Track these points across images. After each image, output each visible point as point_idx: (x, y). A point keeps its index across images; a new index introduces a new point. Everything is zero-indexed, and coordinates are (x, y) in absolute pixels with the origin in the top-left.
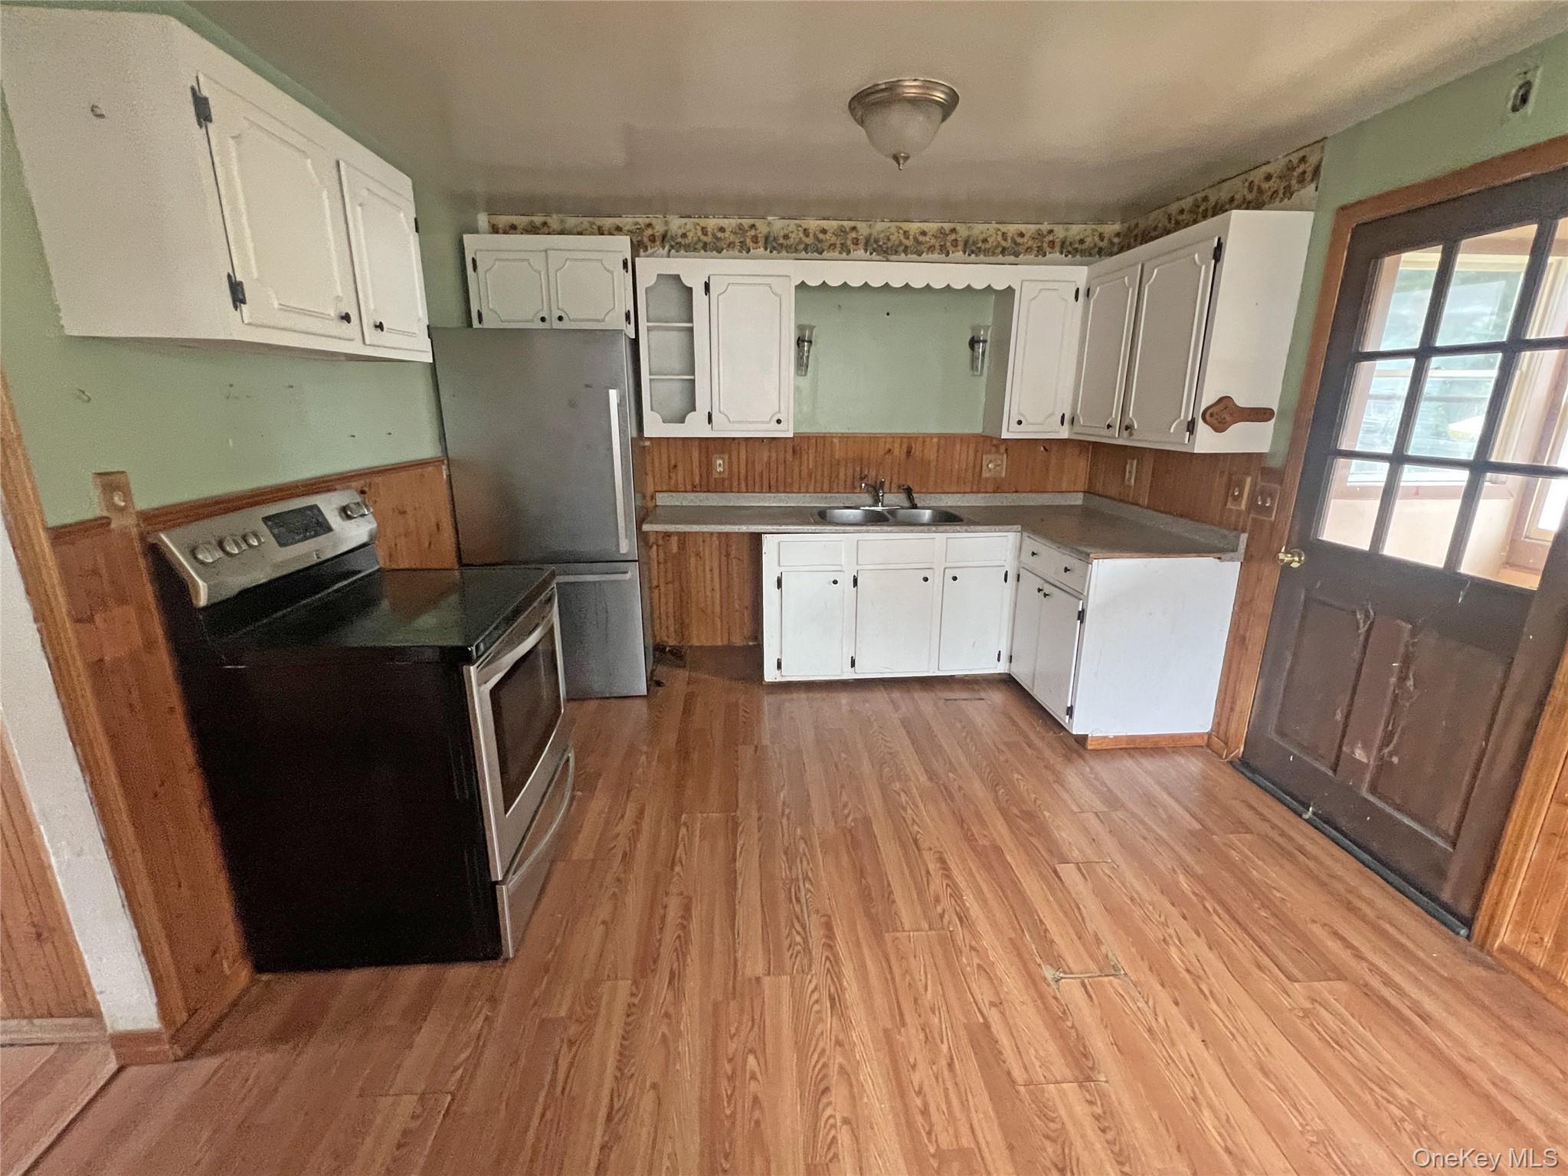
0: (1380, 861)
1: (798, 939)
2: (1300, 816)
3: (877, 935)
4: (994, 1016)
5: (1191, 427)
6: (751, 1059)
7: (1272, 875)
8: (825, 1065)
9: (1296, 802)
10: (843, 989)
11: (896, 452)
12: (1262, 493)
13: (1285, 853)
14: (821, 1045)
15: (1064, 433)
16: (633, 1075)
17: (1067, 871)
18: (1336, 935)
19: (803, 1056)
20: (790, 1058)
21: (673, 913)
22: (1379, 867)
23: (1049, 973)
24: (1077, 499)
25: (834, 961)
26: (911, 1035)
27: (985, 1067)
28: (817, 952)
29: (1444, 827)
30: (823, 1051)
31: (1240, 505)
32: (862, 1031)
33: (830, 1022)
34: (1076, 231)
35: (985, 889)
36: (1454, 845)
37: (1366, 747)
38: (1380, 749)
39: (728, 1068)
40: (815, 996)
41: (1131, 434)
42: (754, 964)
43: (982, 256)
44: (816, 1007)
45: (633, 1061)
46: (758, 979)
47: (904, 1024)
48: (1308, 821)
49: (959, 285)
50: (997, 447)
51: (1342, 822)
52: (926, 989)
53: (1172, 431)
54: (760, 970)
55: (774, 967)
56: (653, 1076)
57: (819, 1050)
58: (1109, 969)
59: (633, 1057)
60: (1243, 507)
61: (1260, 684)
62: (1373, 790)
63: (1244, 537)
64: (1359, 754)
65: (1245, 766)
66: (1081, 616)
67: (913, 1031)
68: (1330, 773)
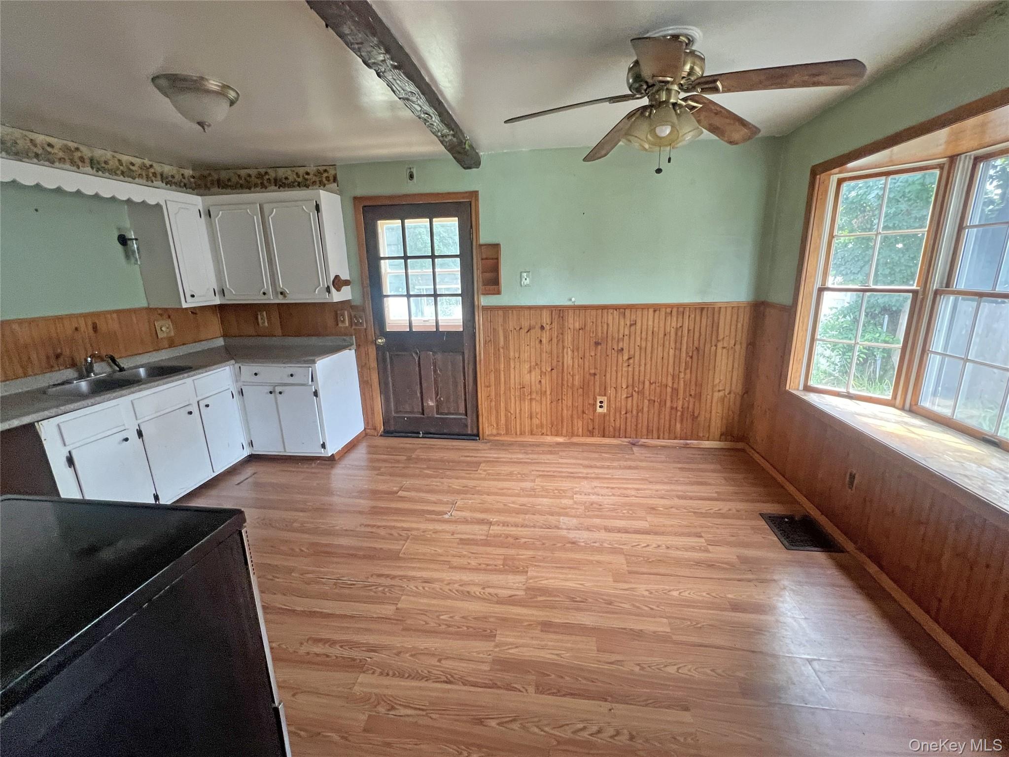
0: (449, 434)
1: (380, 589)
2: (418, 437)
3: (398, 558)
4: (456, 536)
5: (328, 290)
6: (442, 617)
7: (437, 455)
8: (457, 591)
9: (415, 434)
10: (422, 577)
11: (83, 327)
12: (355, 317)
13: (431, 448)
14: (447, 590)
15: (217, 301)
16: (429, 672)
17: (401, 493)
18: (465, 456)
19: (449, 597)
20: (449, 603)
21: (318, 649)
22: (449, 437)
23: (446, 516)
24: (221, 342)
25: (402, 578)
26: (456, 561)
27: (477, 545)
28: (393, 582)
29: (461, 412)
30: (450, 590)
31: (346, 324)
32: (447, 576)
33: (437, 586)
34: (167, 169)
35: (395, 518)
36: (466, 415)
37: (431, 399)
38: (436, 398)
39: (444, 627)
40: (421, 588)
41: (285, 297)
42: (388, 610)
43: (107, 174)
44: (426, 589)
45: (420, 671)
46: (397, 609)
47: (450, 562)
48: (423, 437)
49: (107, 195)
50: (161, 315)
51: (432, 430)
52: (436, 551)
53: (317, 292)
54: (393, 607)
55: (395, 601)
56: (434, 661)
57: (449, 592)
58: (454, 503)
59: (417, 672)
60: (347, 324)
61: (382, 397)
62: (437, 414)
63: (354, 337)
64: (431, 403)
65: (388, 433)
66: (316, 394)
67: (453, 560)
68: (422, 416)
